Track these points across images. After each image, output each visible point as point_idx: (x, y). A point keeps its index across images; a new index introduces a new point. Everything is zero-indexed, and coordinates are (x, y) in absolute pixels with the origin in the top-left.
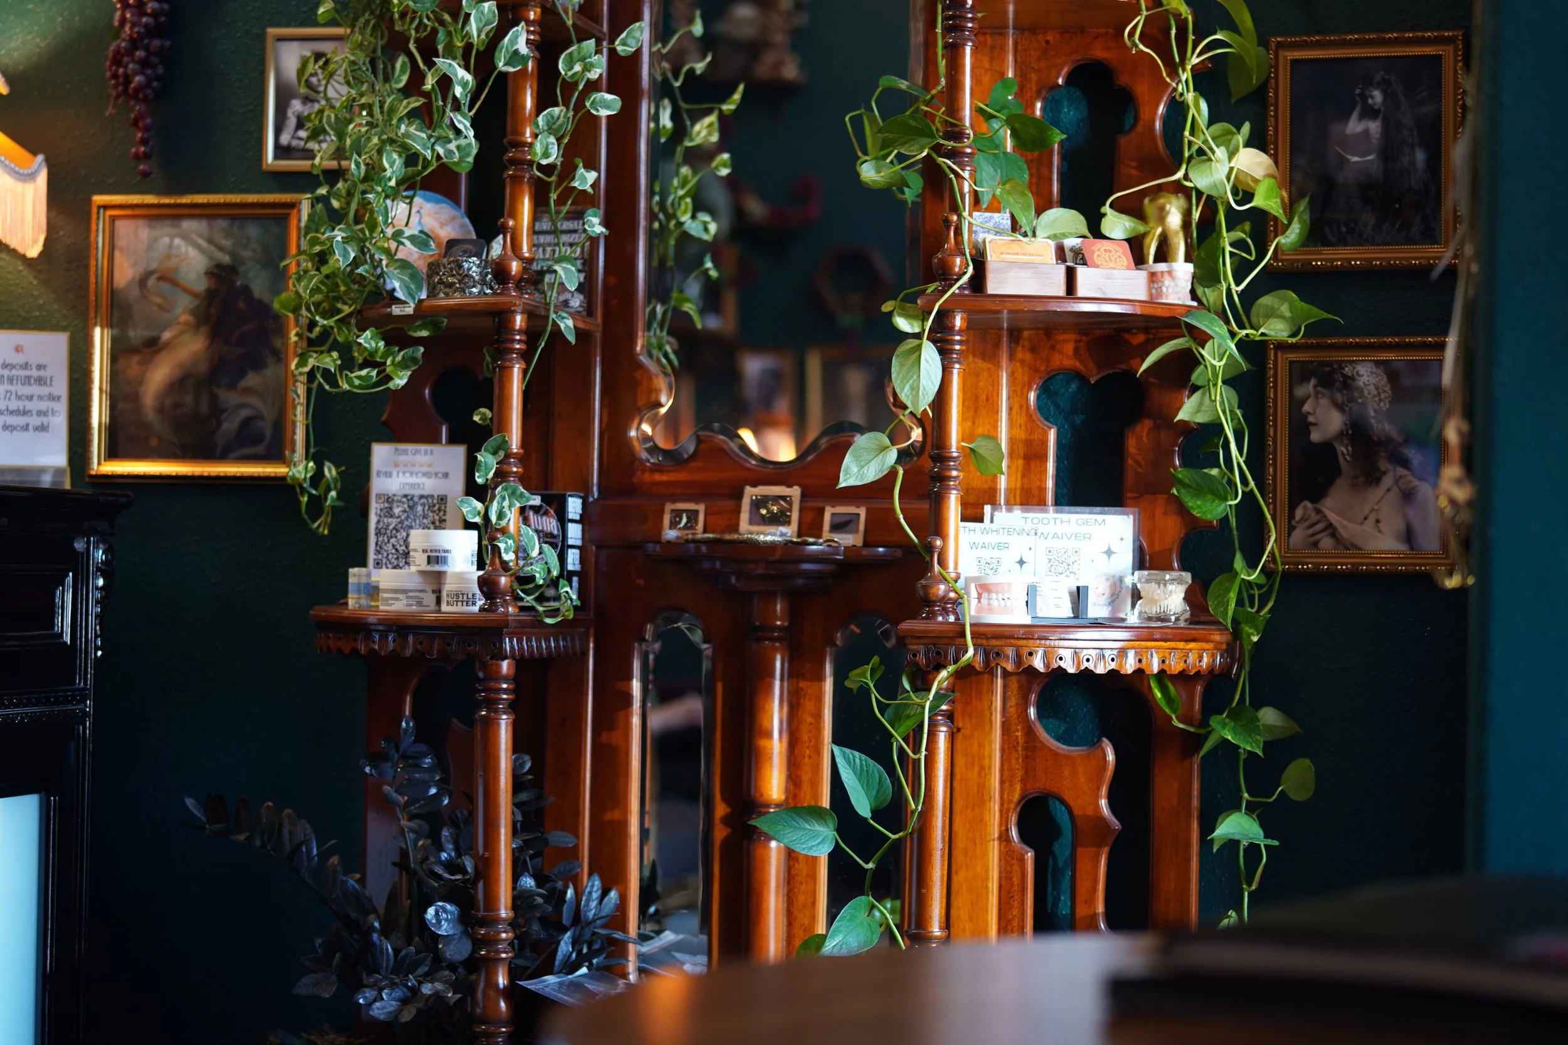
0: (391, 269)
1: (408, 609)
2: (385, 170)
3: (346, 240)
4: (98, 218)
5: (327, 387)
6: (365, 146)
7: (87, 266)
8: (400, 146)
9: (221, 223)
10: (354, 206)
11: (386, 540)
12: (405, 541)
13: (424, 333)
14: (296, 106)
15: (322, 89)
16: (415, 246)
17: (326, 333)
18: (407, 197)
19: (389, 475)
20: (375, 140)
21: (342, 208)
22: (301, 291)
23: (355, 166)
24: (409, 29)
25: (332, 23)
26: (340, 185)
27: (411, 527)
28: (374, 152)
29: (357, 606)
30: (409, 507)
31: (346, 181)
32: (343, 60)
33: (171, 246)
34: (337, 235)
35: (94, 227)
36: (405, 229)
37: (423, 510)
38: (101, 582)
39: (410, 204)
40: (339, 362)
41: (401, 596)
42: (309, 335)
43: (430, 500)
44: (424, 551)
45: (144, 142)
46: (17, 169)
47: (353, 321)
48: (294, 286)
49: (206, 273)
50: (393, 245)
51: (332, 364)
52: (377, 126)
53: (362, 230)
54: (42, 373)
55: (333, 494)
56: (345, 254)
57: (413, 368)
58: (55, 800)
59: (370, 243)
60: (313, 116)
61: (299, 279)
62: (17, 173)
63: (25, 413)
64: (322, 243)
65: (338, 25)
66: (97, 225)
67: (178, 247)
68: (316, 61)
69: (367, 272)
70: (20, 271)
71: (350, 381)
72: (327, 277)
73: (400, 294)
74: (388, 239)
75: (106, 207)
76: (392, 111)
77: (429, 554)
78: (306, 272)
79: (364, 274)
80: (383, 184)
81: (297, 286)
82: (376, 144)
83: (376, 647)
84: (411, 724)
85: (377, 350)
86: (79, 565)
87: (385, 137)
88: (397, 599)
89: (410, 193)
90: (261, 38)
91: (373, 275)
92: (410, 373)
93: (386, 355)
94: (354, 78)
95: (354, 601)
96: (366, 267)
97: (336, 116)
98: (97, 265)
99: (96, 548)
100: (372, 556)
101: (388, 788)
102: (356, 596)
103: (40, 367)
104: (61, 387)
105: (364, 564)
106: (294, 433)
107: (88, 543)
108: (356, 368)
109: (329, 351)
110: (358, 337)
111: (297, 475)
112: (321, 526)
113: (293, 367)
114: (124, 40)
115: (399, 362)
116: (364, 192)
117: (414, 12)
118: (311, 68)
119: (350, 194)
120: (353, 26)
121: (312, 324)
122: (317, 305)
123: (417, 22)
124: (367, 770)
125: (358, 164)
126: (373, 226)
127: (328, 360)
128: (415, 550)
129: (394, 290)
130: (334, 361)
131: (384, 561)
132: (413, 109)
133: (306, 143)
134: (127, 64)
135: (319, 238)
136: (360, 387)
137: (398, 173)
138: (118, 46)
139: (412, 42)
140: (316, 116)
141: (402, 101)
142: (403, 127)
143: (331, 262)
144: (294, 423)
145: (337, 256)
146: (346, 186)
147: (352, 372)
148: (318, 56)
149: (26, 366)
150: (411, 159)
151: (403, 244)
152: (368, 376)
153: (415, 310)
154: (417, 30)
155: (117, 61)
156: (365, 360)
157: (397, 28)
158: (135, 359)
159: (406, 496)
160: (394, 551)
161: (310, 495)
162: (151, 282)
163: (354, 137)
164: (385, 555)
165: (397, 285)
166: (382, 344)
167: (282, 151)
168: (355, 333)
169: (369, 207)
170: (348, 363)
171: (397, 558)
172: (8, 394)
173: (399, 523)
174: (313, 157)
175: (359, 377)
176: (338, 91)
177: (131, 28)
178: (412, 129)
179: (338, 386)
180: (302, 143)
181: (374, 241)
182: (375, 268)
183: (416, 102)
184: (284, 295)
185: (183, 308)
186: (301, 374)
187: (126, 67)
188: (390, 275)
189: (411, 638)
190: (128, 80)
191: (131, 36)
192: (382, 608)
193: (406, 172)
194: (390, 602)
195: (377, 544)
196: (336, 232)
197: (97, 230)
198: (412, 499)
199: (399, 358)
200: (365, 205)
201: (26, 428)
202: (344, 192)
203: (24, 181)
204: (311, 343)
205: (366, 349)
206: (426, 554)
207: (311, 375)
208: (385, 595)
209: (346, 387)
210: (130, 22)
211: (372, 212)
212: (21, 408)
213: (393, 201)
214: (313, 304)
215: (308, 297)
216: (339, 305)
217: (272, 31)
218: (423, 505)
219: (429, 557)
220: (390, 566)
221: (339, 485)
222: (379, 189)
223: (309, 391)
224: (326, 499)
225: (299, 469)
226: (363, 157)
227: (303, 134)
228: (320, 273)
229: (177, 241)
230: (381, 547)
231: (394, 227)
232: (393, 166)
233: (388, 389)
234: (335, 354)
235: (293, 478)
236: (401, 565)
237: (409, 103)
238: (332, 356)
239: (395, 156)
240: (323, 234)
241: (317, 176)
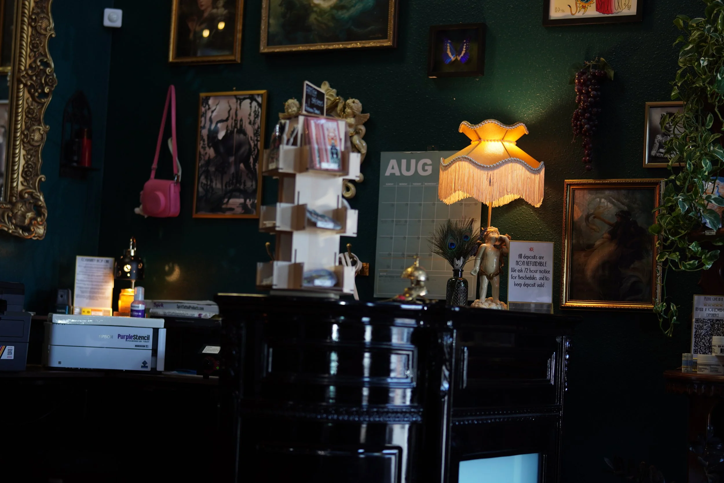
0: (705, 214)
1: (712, 374)
2: (703, 167)
3: (684, 200)
4: (567, 190)
5: (674, 269)
6: (693, 157)
7: (562, 211)
8: (710, 156)
9: (623, 192)
10: (687, 184)
11: (700, 340)
12: (709, 341)
13: (720, 244)
14: (659, 137)
15: (672, 129)
16: (717, 203)
17: (673, 242)
18: (712, 180)
19: (701, 310)
20: (698, 154)
21: (681, 185)
22: (662, 224)
23: (689, 166)
24: (715, 102)
25: (678, 99)
26: (680, 174)
27: (712, 335)
28: (697, 159)
29: (686, 371)
30: (711, 325)
31: (683, 172)
32: (682, 117)
33: (600, 202)
34: (679, 198)
35: (565, 194)
36: (712, 195)
37: (718, 326)
38: (567, 357)
39: (714, 183)
40: (679, 257)
41: (708, 367)
42: (665, 244)
43: (721, 322)
44: (719, 346)
45: (588, 155)
46: (532, 168)
47: (686, 238)
48: (658, 221)
49: (616, 215)
50: (706, 202)
51: (676, 258)
52: (699, 147)
53: (691, 195)
54: (542, 260)
55: (675, 318)
56: (684, 207)
57: (715, 260)
58: (545, 456)
59: (695, 202)
60: (667, 143)
61: (661, 219)
62: (531, 169)
63: (534, 278)
64: (672, 202)
65: (680, 100)
66: (567, 193)
67: (604, 203)
68: (670, 117)
69: (694, 215)
70: (532, 214)
71: (685, 266)
72: (674, 217)
73: (709, 225)
74: (704, 200)
75: (571, 185)
76: (706, 140)
77: (722, 348)
78: (664, 215)
79: (692, 216)
80: (702, 174)
81: (660, 222)
82: (698, 156)
83: (696, 391)
84: (712, 428)
85: (698, 251)
86: (558, 348)
87: (703, 152)
88: (705, 369)
89: (715, 178)
90: (643, 107)
91: (696, 217)
92: (713, 262)
93: (702, 254)
94: (687, 124)
95: (685, 369)
96: (693, 213)
97: (679, 143)
98: (566, 211)
99: (566, 341)
100: (693, 348)
101: (700, 458)
102: (686, 366)
103: (541, 258)
104: (550, 267)
105: (689, 351)
106: (657, 289)
107: (562, 339)
108: (687, 260)
109: (674, 252)
110: (689, 245)
111: (658, 309)
112: (669, 333)
113: (657, 259)
114: (580, 109)
115: (708, 257)
116: (692, 178)
117: (718, 94)
118: (667, 120)
119: (685, 179)
120: (687, 101)
121: (667, 239)
122: (669, 230)
123: (718, 98)
124: (691, 449)
125: (690, 165)
126: (696, 193)
127: (674, 256)
128: (715, 346)
129: (705, 223)
130: (677, 256)
131: (699, 350)
132: (716, 139)
133: (664, 155)
134: (582, 120)
135: (671, 199)
136: (689, 269)
137: (709, 169)
138: (578, 112)
139: (716, 108)
140: (669, 143)
141: (710, 135)
142: (712, 148)
143: (677, 210)
144: (656, 285)
145: (680, 208)
146: (683, 175)
147: (686, 262)
148: (671, 114)
149: (534, 257)
150: (715, 162)
151: (711, 202)
152: (693, 264)
153: (716, 233)
154: (718, 102)
155: (577, 118)
156: (692, 256)
157: (709, 101)
158: (583, 254)
159: (709, 320)
160: (703, 346)
161: (664, 318)
162: (591, 218)
163: (688, 152)
164: (699, 347)
165: (708, 221)
166: (700, 249)
167: (652, 159)
168: (687, 243)
169: (695, 185)
170: (684, 258)
171: (705, 349)
172: (526, 270)
173: (706, 332)
174: (669, 162)
175: (689, 264)
176: (680, 131)
177: (583, 104)
178: (716, 149)
179: (679, 268)
180: (662, 155)
181: (696, 201)
182: (697, 213)
183: (717, 136)
184: (653, 226)
185: (604, 231)
186: (660, 262)
187: (581, 121)
188: (705, 216)
189: (713, 388)
190: (582, 126)
191: (583, 107)
192: (698, 372)
193: (712, 168)
194: (702, 370)
195: (695, 342)
196: (679, 197)
197: (567, 195)
198: (712, 321)
199: (708, 255)
200: (693, 184)
201: (534, 285)
202: (682, 178)
203: (535, 174)
204: (665, 248)
205: (692, 251)
206: (720, 348)
207: (665, 263)
208: (700, 367)
209: (683, 268)
210: (583, 100)
211: (696, 187)
212: (532, 276)
213: (706, 182)
214: (667, 229)
215: (665, 227)
216: (680, 230)
217: (648, 103)
218: (718, 324)
219: (721, 349)
220: (701, 353)
221: (677, 314)
222: (700, 176)
223: (664, 270)
224: (671, 321)
225: (659, 306)
226: (692, 162)
227: (662, 150)
228: (671, 215)
229: (603, 200)
230: (697, 344)
231: (706, 194)
232: (706, 166)
233: (703, 269)
234: (678, 253)
235: (656, 310)
236: (707, 352)
237: (714, 136)
238: (676, 254)
239: (708, 161)
240: (673, 197)
241: (670, 170)
